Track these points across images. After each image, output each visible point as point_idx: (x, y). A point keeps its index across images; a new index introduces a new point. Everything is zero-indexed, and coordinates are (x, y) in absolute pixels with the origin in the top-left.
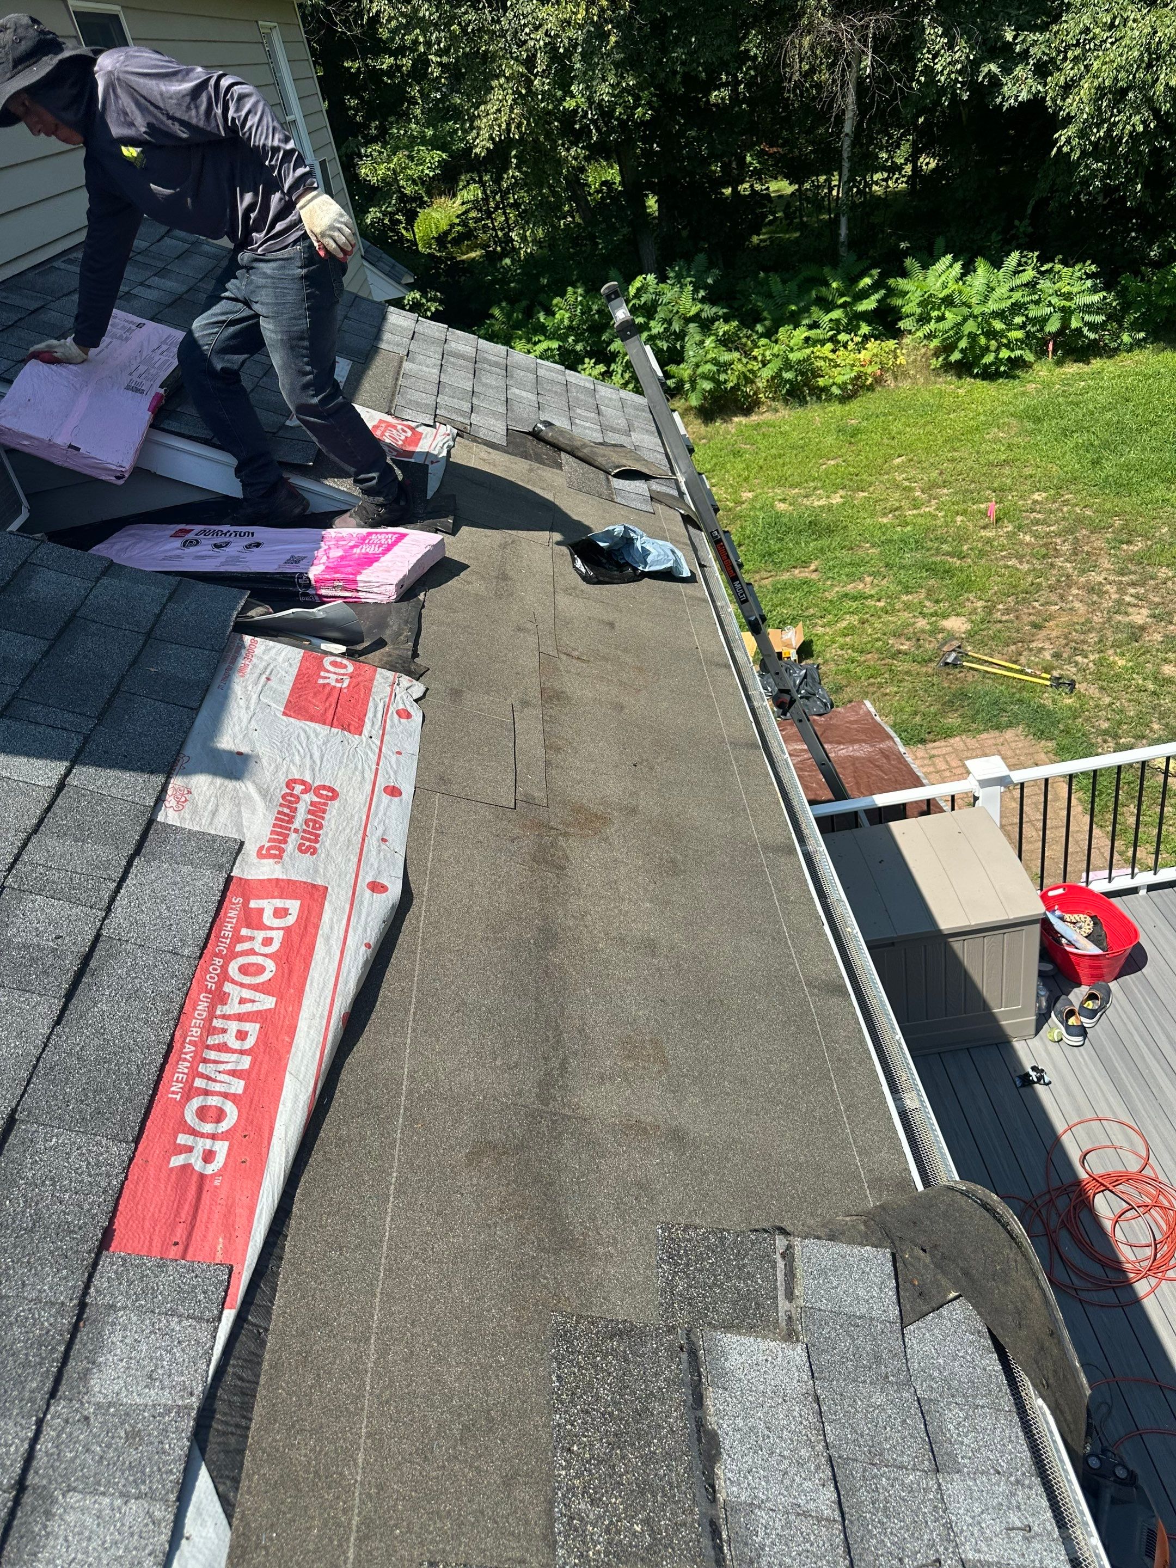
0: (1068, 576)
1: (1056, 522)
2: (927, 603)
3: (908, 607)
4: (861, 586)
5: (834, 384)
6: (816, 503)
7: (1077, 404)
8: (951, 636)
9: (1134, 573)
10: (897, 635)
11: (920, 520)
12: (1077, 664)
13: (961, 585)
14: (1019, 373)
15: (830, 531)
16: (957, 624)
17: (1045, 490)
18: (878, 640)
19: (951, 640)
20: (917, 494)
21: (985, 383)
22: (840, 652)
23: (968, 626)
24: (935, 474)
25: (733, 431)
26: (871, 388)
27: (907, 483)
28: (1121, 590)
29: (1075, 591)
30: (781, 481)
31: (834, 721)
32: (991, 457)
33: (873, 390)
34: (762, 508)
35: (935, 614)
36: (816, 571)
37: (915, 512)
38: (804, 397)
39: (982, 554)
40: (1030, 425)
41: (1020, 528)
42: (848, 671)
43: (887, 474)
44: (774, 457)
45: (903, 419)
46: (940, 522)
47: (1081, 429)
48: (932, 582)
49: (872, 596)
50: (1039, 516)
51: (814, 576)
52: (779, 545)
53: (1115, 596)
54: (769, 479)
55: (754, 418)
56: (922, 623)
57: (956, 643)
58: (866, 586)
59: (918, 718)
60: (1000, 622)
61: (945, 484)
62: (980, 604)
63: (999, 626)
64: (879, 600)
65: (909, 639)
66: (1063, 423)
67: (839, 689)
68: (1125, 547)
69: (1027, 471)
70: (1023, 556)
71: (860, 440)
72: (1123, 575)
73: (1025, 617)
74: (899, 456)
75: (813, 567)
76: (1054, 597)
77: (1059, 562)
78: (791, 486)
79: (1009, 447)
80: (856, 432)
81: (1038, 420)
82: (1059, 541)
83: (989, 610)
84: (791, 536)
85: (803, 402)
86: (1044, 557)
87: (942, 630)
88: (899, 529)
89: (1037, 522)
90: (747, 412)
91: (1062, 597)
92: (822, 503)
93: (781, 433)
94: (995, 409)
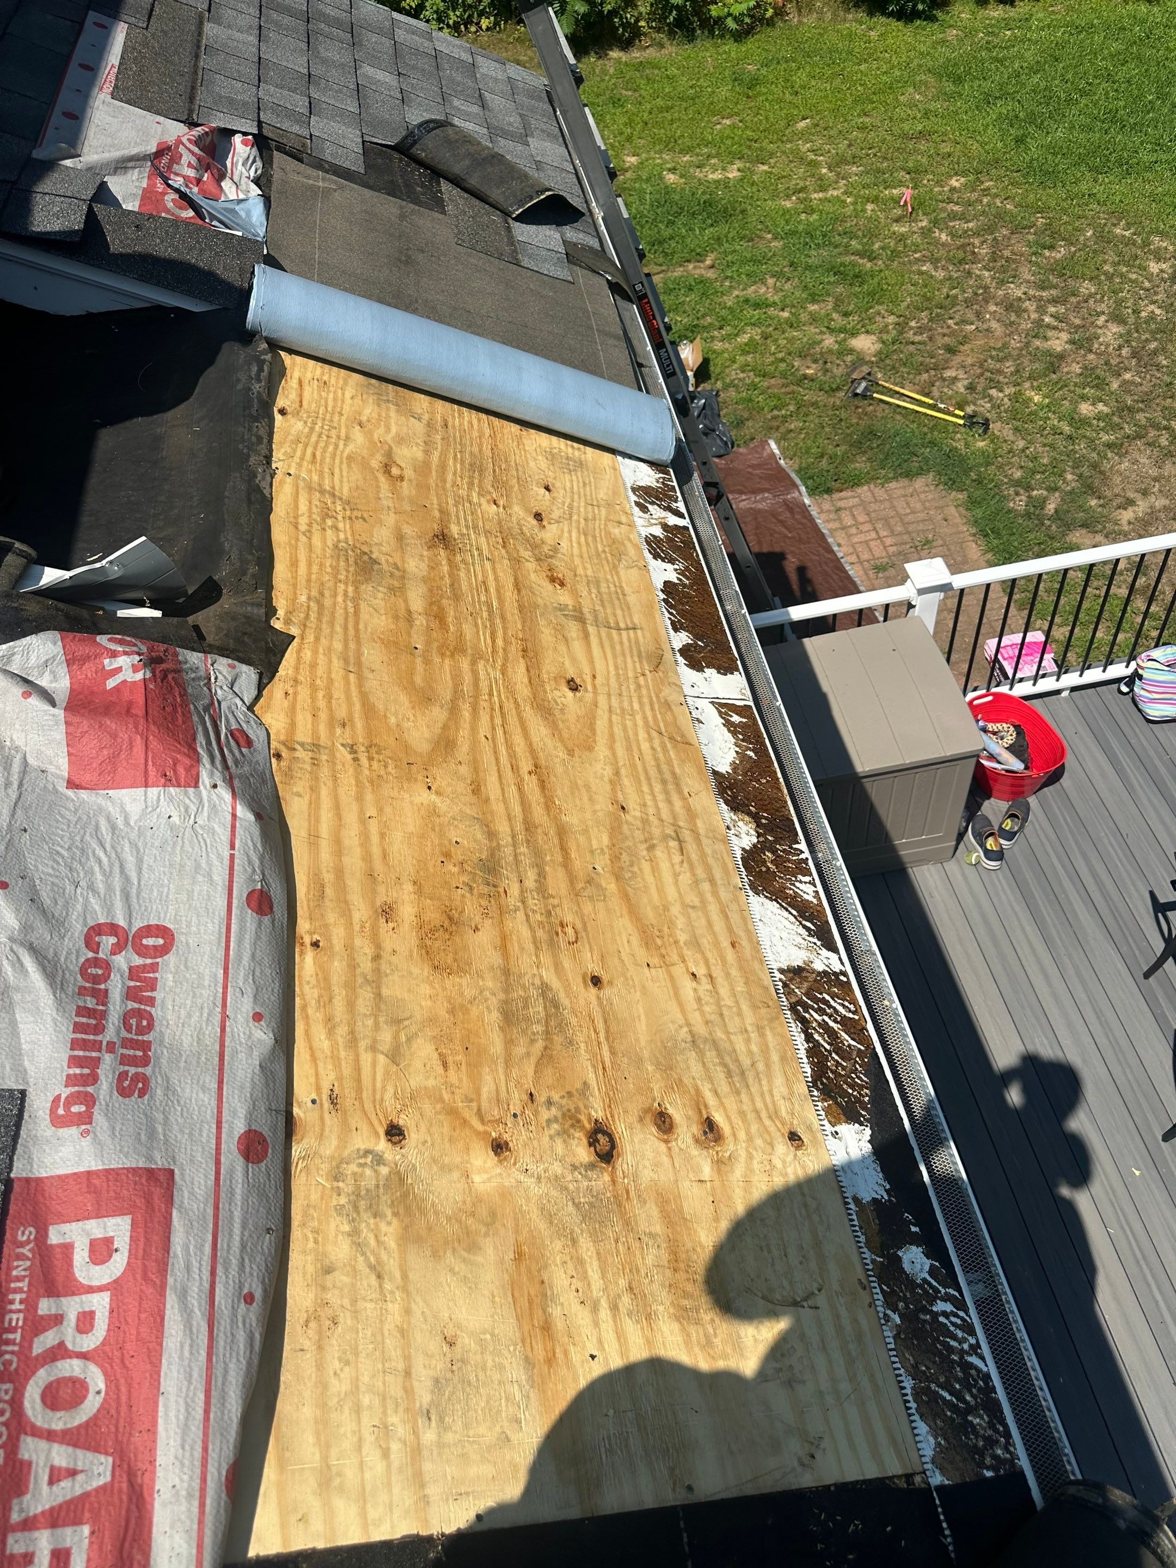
0: (986, 288)
1: (975, 217)
2: (835, 316)
3: (814, 319)
4: (763, 290)
5: (730, 15)
6: (711, 176)
7: (1001, 61)
8: (860, 360)
9: (1055, 287)
10: (802, 355)
11: (828, 207)
12: (991, 398)
13: (872, 294)
14: (939, 14)
15: (727, 214)
16: (865, 344)
17: (964, 173)
18: (782, 360)
19: (861, 365)
20: (824, 171)
21: (900, 24)
22: (742, 375)
23: (878, 346)
24: (843, 145)
25: (612, 71)
26: (770, 23)
27: (811, 156)
28: (1041, 310)
29: (992, 308)
30: (670, 144)
31: (735, 464)
32: (906, 126)
33: (773, 25)
34: (648, 180)
35: (842, 330)
36: (712, 267)
37: (821, 195)
38: (694, 30)
39: (895, 254)
40: (950, 87)
41: (935, 222)
42: (750, 400)
43: (791, 142)
44: (661, 110)
45: (808, 69)
46: (849, 210)
47: (1004, 95)
48: (839, 289)
49: (775, 303)
50: (956, 208)
51: (711, 274)
52: (670, 231)
53: (1034, 316)
54: (655, 141)
55: (636, 54)
56: (829, 341)
57: (866, 369)
58: (766, 290)
59: (824, 461)
60: (913, 343)
61: (855, 160)
62: (891, 319)
63: (911, 348)
64: (783, 310)
65: (815, 361)
66: (986, 85)
67: (740, 423)
68: (1047, 253)
69: (946, 148)
70: (938, 260)
71: (759, 94)
72: (1043, 289)
73: (939, 338)
74: (804, 119)
75: (708, 262)
76: (970, 315)
77: (977, 269)
78: (683, 152)
79: (926, 114)
80: (754, 82)
81: (958, 80)
82: (977, 242)
83: (901, 327)
84: (683, 219)
85: (690, 37)
86: (961, 262)
87: (851, 351)
88: (803, 216)
89: (953, 216)
90: (626, 45)
91: (978, 315)
92: (717, 176)
93: (668, 77)
94: (912, 61)
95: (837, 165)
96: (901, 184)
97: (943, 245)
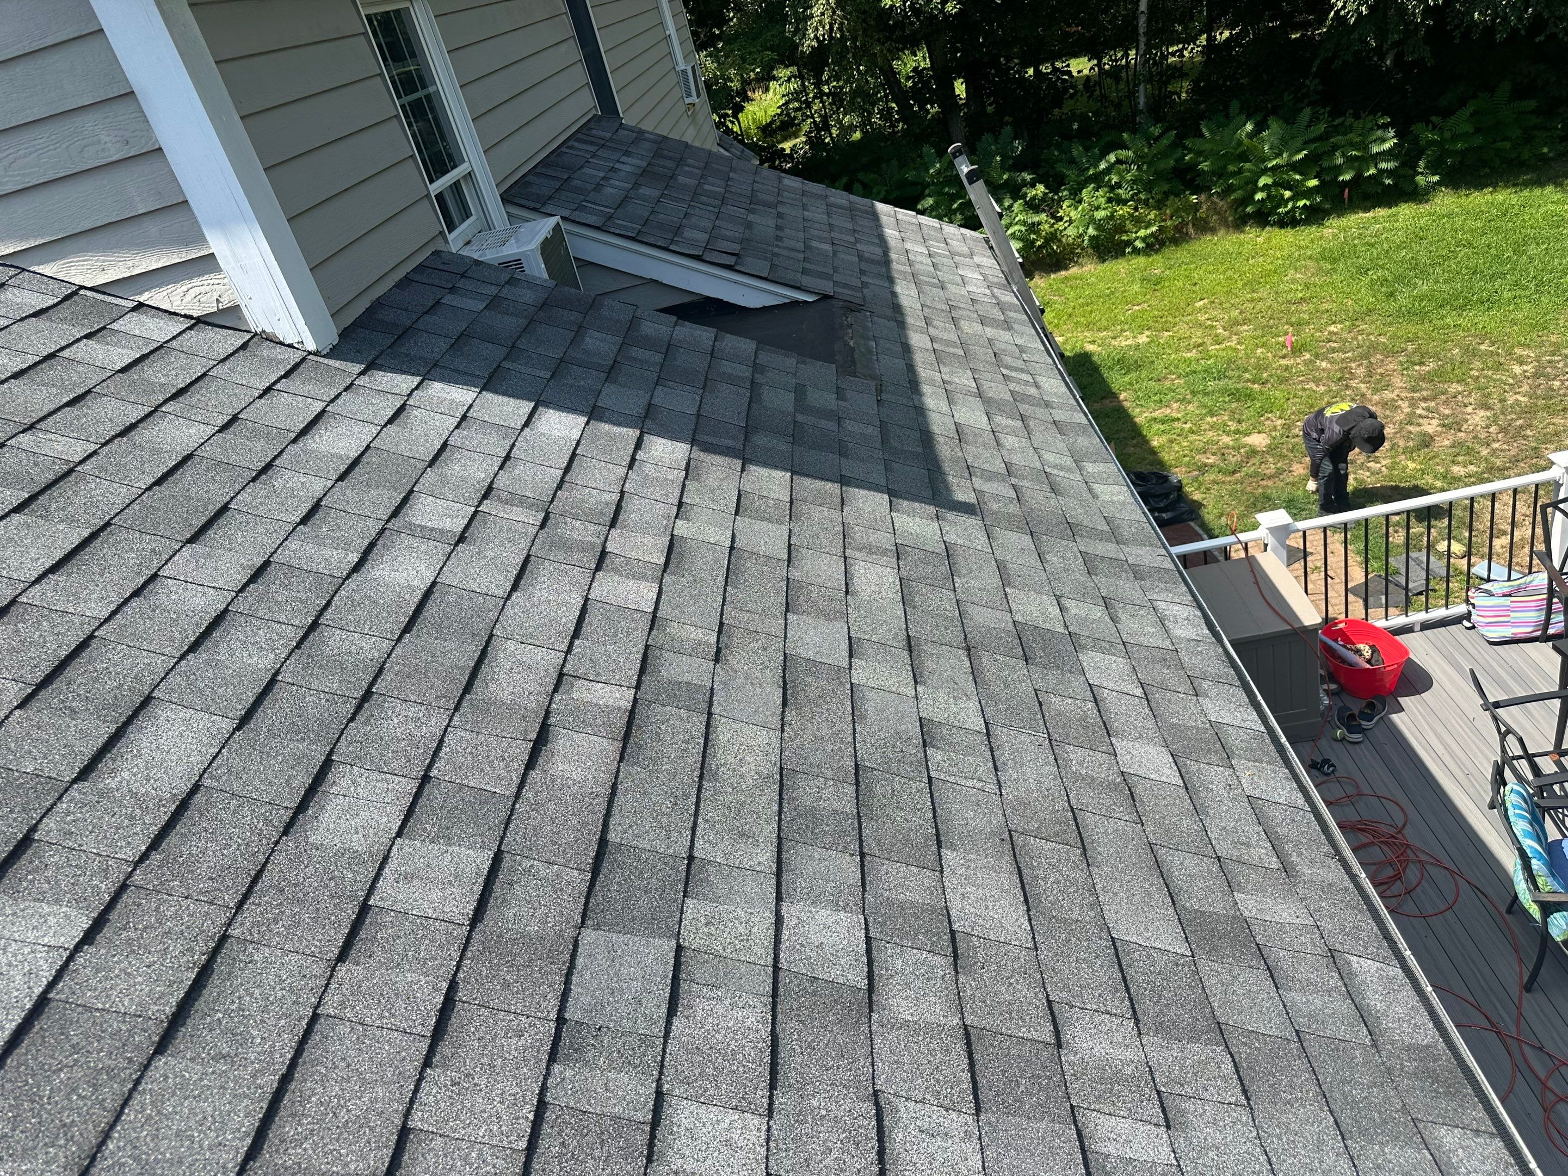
1: (1352, 349)
2: (1230, 423)
3: (1212, 427)
4: (1168, 411)
6: (1123, 344)
7: (1372, 245)
8: (1253, 450)
9: (1427, 389)
10: (1203, 451)
11: (1223, 354)
14: (1316, 220)
15: (1137, 366)
16: (1258, 440)
17: (1341, 322)
19: (1254, 454)
20: (1218, 331)
21: (1282, 230)
23: (1269, 441)
24: (1235, 313)
25: (1042, 285)
26: (1172, 241)
27: (1209, 323)
28: (1413, 405)
30: (1090, 326)
32: (1289, 296)
35: (1237, 432)
36: (1125, 400)
37: (1217, 347)
38: (1109, 252)
39: (1283, 381)
40: (1327, 266)
41: (1317, 356)
43: (1190, 315)
44: (1082, 306)
45: (1204, 267)
46: (1241, 354)
47: (1376, 267)
48: (1234, 405)
49: (1178, 419)
50: (1335, 345)
53: (1408, 410)
54: (1078, 325)
55: (1062, 272)
56: (1226, 440)
58: (1174, 411)
61: (1245, 321)
62: (1280, 422)
64: (1185, 423)
65: (1214, 454)
66: (1359, 262)
68: (1417, 368)
69: (1326, 306)
70: (1320, 380)
71: (1164, 287)
72: (1414, 391)
74: (1201, 299)
75: (1122, 398)
77: (1353, 384)
78: (1099, 330)
79: (1307, 286)
80: (1159, 280)
81: (1334, 261)
82: (1353, 365)
83: (1289, 426)
85: (1108, 257)
86: (1340, 379)
87: (1245, 445)
88: (1202, 362)
89: (1334, 350)
92: (1129, 342)
94: (1293, 254)
97: (1323, 370)
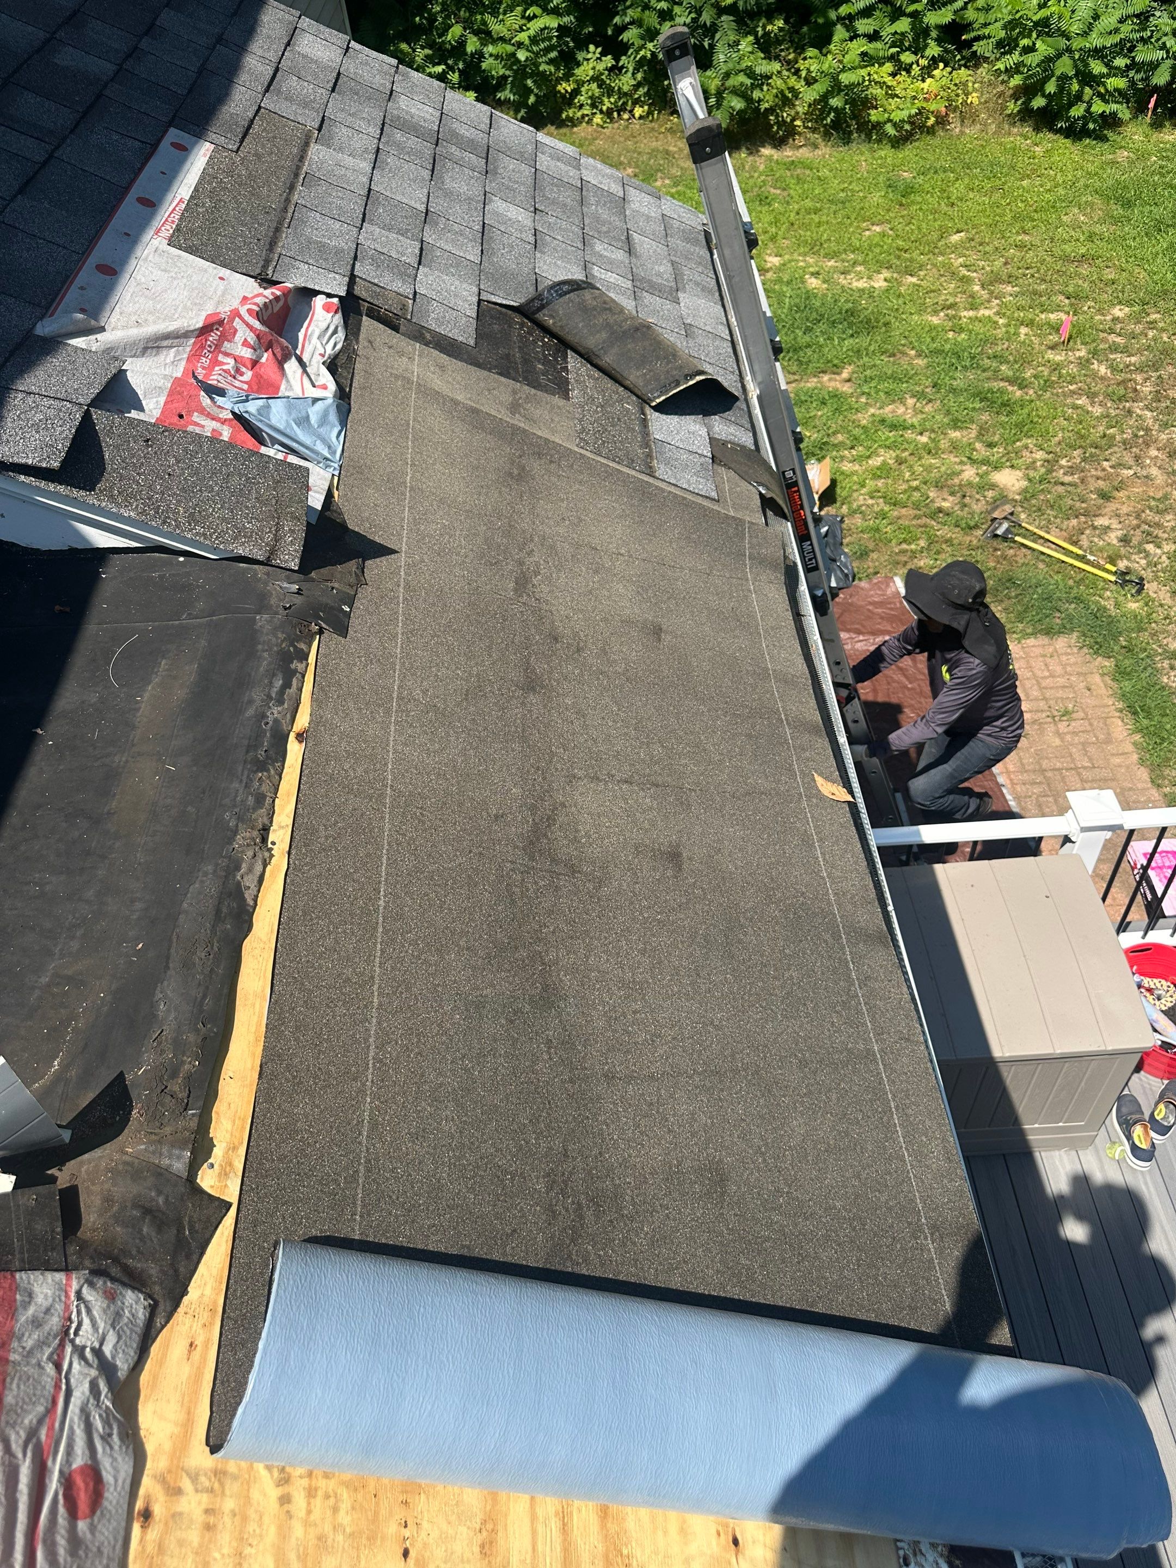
0: (1148, 430)
1: (1140, 352)
2: (978, 445)
3: (955, 447)
4: (901, 410)
5: (889, 120)
6: (856, 284)
8: (1002, 499)
10: (939, 486)
11: (978, 327)
12: (1147, 555)
13: (1020, 425)
14: (1110, 134)
15: (869, 326)
16: (1009, 479)
17: (1129, 303)
18: (917, 489)
19: (1003, 504)
20: (977, 288)
21: (1068, 142)
22: (870, 502)
23: (1025, 483)
24: (999, 263)
25: (762, 167)
26: (931, 131)
27: (964, 272)
29: (1153, 452)
30: (815, 247)
31: (855, 599)
32: (1067, 248)
33: (934, 134)
34: (789, 283)
35: (985, 462)
36: (849, 380)
37: (971, 313)
38: (851, 133)
39: (1048, 384)
40: (1118, 211)
41: (1095, 353)
42: (877, 530)
43: (942, 254)
44: (809, 211)
45: (966, 181)
46: (1000, 333)
48: (985, 417)
49: (913, 426)
50: (1118, 340)
51: (847, 388)
52: (807, 338)
54: (800, 242)
55: (788, 153)
56: (969, 473)
57: (1008, 508)
58: (905, 411)
60: (1063, 484)
61: (1010, 280)
62: (1040, 455)
63: (1060, 489)
64: (921, 434)
65: (952, 494)
66: (1158, 212)
67: (863, 554)
69: (1110, 274)
70: (1095, 395)
71: (913, 202)
73: (1092, 480)
74: (959, 231)
75: (845, 375)
76: (1128, 459)
77: (1138, 408)
78: (829, 256)
79: (1091, 237)
80: (909, 190)
81: (1128, 204)
82: (1139, 378)
83: (1051, 464)
84: (823, 326)
85: (846, 140)
86: (1120, 399)
87: (993, 486)
88: (951, 335)
89: (1114, 348)
90: (780, 143)
91: (1137, 458)
92: (861, 284)
93: (819, 178)
94: (1078, 180)
95: (991, 284)
96: (1059, 308)
97: (1102, 378)
